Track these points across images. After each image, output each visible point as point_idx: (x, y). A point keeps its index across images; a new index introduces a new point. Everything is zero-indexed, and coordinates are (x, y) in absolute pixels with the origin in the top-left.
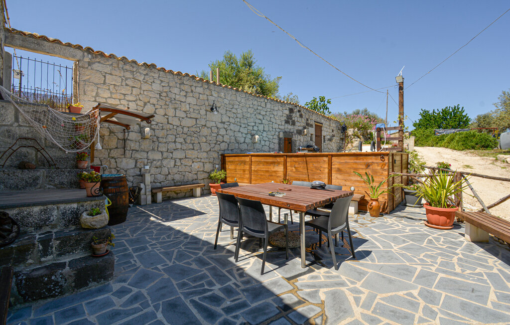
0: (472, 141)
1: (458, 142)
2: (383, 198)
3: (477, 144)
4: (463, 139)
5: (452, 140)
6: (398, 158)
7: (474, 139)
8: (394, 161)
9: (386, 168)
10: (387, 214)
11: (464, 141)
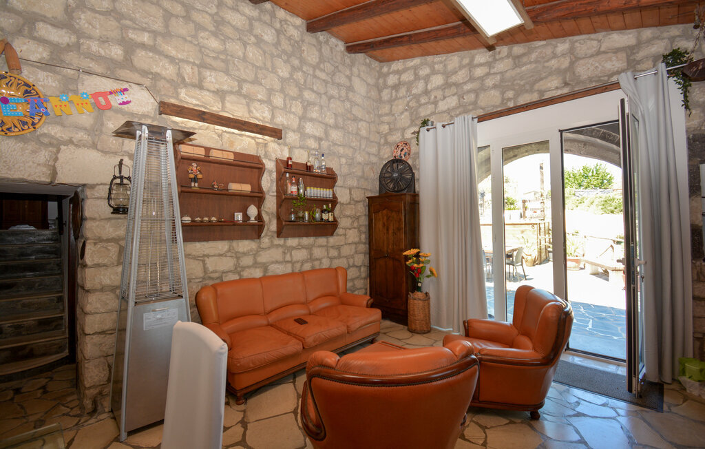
0: (611, 205)
1: (597, 205)
2: (535, 254)
3: (616, 208)
4: (603, 203)
5: (592, 203)
6: (542, 226)
7: (614, 204)
8: (540, 229)
9: (536, 233)
10: (537, 264)
11: (603, 205)
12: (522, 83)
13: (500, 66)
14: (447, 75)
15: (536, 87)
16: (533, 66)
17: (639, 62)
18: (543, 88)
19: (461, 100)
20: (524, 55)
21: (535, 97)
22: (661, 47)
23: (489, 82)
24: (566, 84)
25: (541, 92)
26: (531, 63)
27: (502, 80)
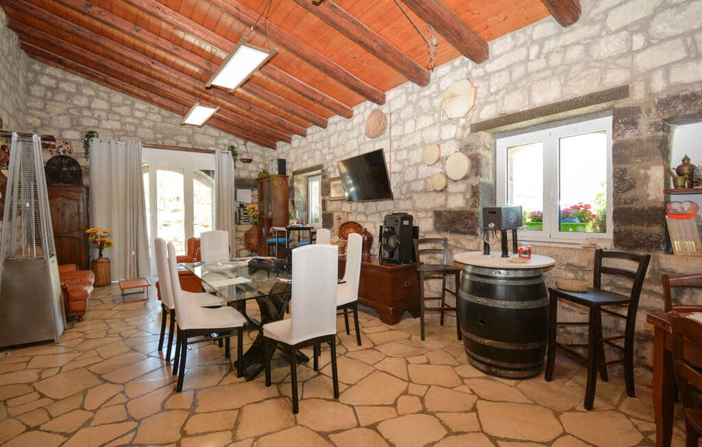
12: (168, 132)
13: (153, 117)
14: (112, 105)
15: (176, 138)
16: (174, 126)
17: (219, 145)
18: (179, 140)
19: (124, 127)
20: (167, 117)
21: (174, 144)
22: (226, 141)
23: (146, 123)
24: (190, 143)
25: (178, 142)
26: (172, 123)
27: (154, 126)
